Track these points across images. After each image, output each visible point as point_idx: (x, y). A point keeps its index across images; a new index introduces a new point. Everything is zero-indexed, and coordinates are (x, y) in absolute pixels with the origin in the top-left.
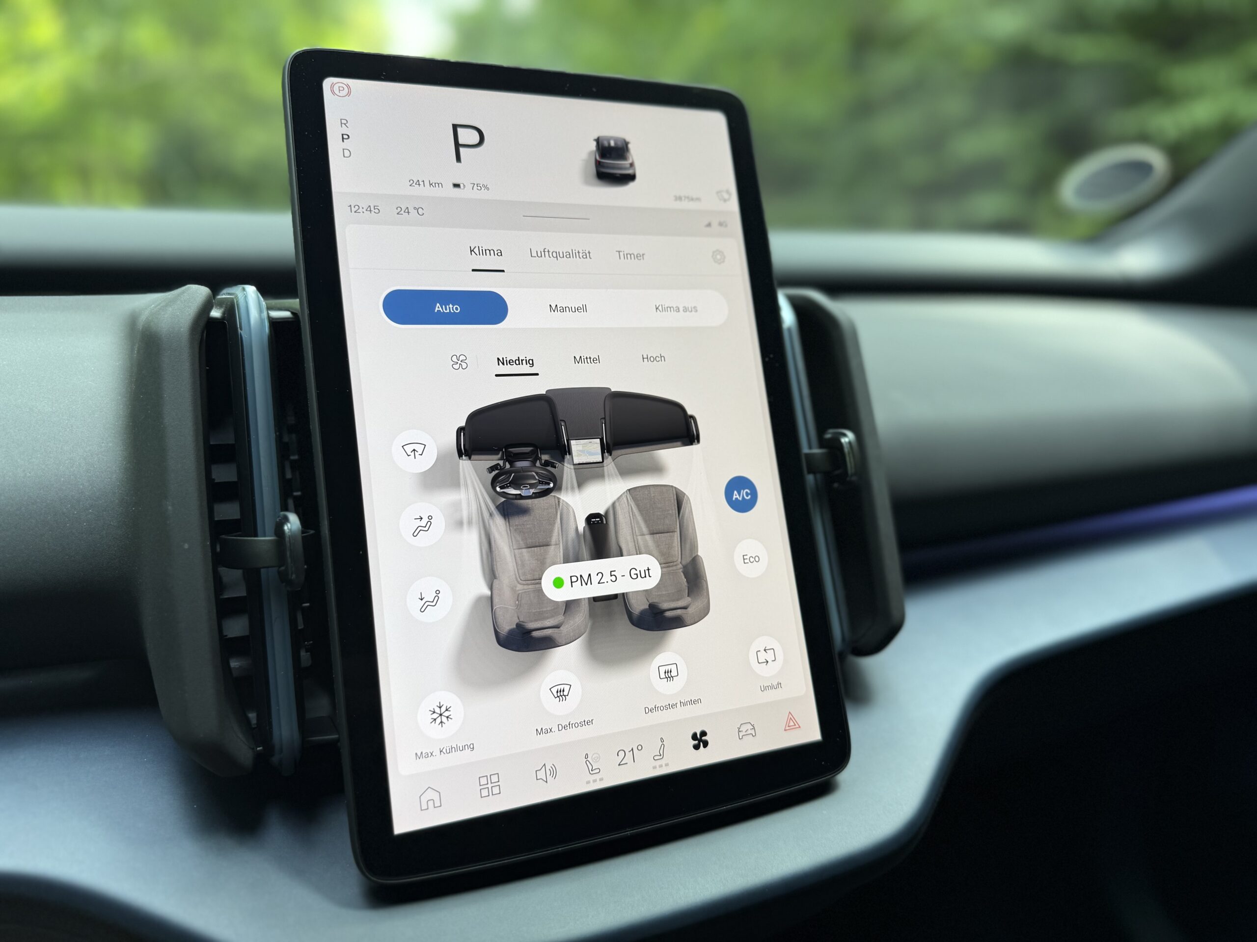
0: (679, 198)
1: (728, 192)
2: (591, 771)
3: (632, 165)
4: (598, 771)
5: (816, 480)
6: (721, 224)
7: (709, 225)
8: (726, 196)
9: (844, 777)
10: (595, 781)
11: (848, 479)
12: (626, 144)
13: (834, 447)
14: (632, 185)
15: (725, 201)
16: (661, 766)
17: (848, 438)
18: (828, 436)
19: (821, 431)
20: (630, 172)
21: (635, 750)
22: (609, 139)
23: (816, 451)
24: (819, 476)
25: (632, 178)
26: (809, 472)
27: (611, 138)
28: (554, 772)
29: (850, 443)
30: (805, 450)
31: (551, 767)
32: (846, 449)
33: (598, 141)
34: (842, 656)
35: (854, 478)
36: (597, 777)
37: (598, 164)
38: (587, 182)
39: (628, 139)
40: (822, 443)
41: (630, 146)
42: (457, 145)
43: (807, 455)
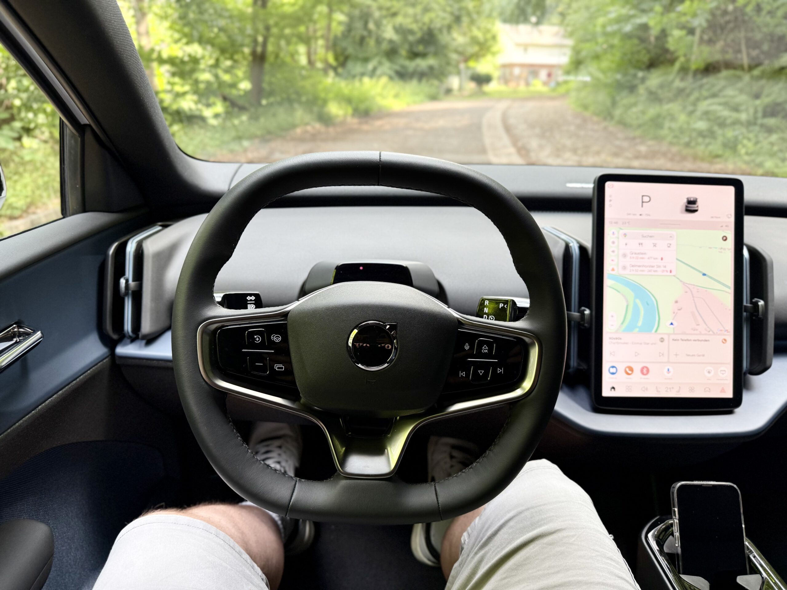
0: (712, 217)
1: (731, 215)
2: (658, 391)
3: (698, 206)
4: (660, 392)
5: (747, 315)
6: (726, 226)
7: (722, 226)
8: (730, 216)
9: (737, 410)
10: (658, 395)
11: (759, 317)
12: (697, 199)
13: (756, 305)
14: (696, 213)
15: (729, 218)
16: (678, 395)
17: (761, 303)
18: (754, 301)
19: (752, 298)
20: (696, 209)
21: (671, 389)
22: (691, 198)
23: (749, 305)
24: (748, 313)
25: (696, 211)
26: (745, 311)
27: (692, 197)
28: (647, 389)
29: (762, 305)
30: (745, 304)
32: (760, 307)
33: (688, 198)
34: (745, 374)
35: (761, 316)
37: (687, 207)
38: (682, 212)
39: (697, 198)
40: (751, 302)
41: (698, 200)
42: (643, 202)
43: (745, 306)
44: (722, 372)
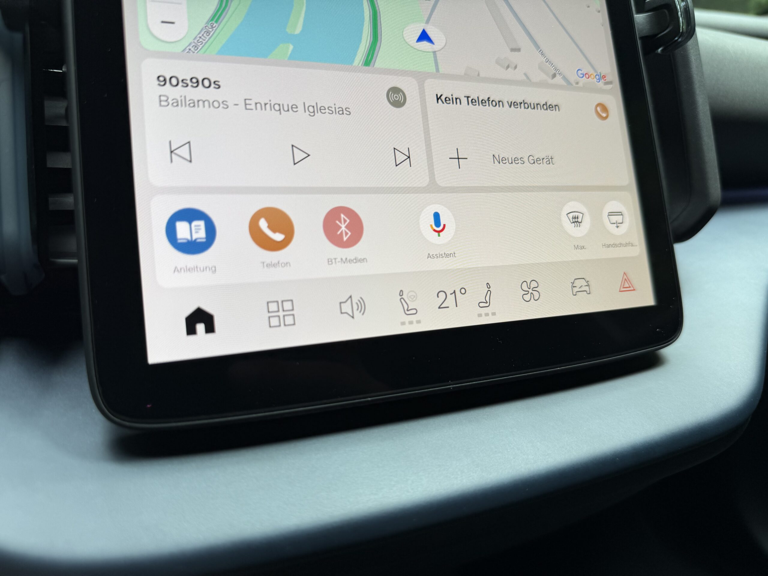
2: (407, 311)
4: (414, 311)
9: (672, 351)
10: (411, 323)
16: (487, 315)
21: (458, 292)
28: (362, 306)
31: (359, 301)
36: (414, 318)
44: (614, 219)
